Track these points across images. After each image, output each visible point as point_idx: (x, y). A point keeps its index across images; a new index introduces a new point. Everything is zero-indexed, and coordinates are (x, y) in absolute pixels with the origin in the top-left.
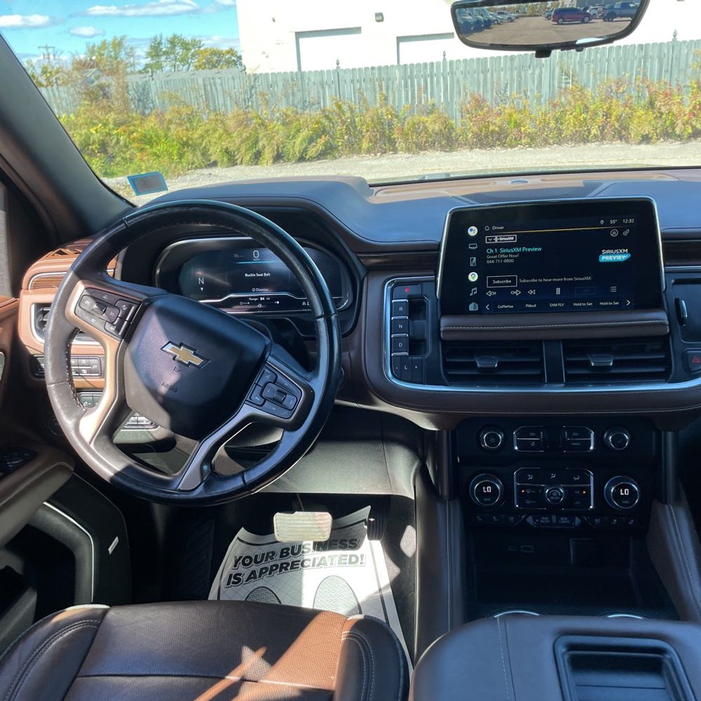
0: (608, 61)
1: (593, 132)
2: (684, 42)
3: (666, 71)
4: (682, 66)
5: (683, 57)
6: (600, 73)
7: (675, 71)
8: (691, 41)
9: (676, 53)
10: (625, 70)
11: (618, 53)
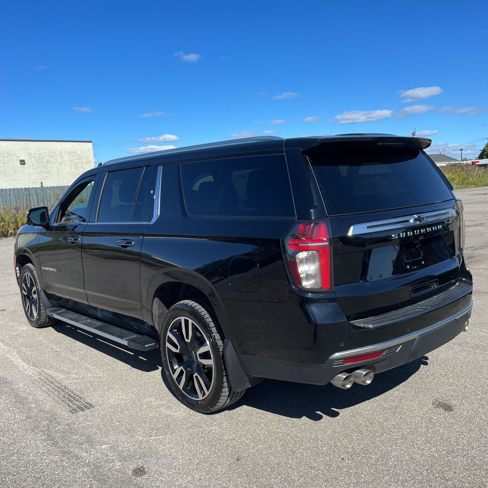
0: (9, 195)
1: (10, 231)
2: (47, 187)
3: (41, 201)
4: (48, 199)
5: (48, 194)
6: (6, 202)
7: (45, 201)
8: (51, 187)
9: (44, 192)
10: (19, 200)
11: (14, 192)
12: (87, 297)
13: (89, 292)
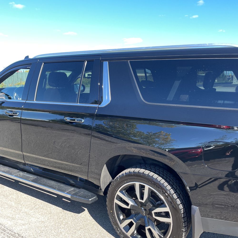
12: (24, 157)
13: (24, 154)
